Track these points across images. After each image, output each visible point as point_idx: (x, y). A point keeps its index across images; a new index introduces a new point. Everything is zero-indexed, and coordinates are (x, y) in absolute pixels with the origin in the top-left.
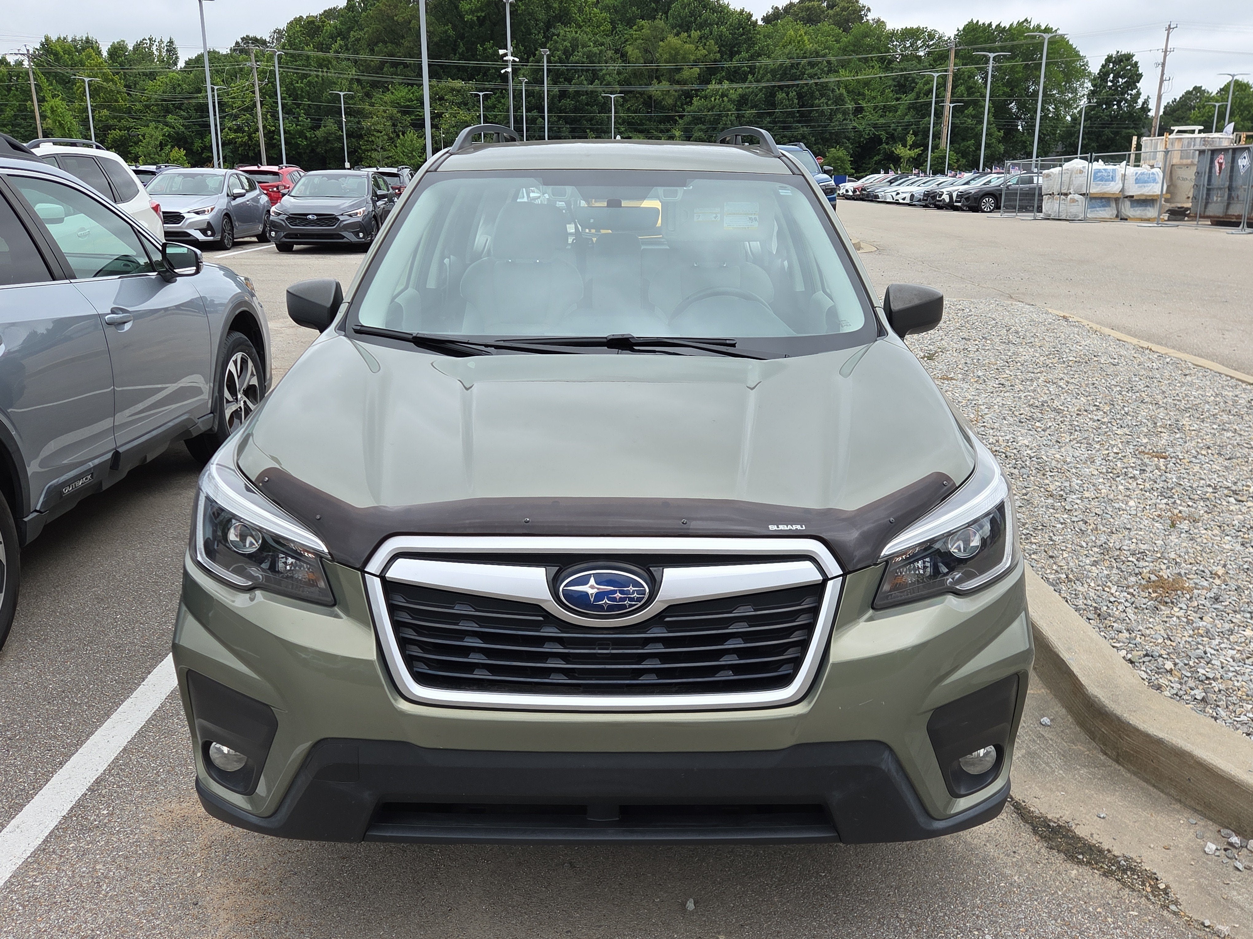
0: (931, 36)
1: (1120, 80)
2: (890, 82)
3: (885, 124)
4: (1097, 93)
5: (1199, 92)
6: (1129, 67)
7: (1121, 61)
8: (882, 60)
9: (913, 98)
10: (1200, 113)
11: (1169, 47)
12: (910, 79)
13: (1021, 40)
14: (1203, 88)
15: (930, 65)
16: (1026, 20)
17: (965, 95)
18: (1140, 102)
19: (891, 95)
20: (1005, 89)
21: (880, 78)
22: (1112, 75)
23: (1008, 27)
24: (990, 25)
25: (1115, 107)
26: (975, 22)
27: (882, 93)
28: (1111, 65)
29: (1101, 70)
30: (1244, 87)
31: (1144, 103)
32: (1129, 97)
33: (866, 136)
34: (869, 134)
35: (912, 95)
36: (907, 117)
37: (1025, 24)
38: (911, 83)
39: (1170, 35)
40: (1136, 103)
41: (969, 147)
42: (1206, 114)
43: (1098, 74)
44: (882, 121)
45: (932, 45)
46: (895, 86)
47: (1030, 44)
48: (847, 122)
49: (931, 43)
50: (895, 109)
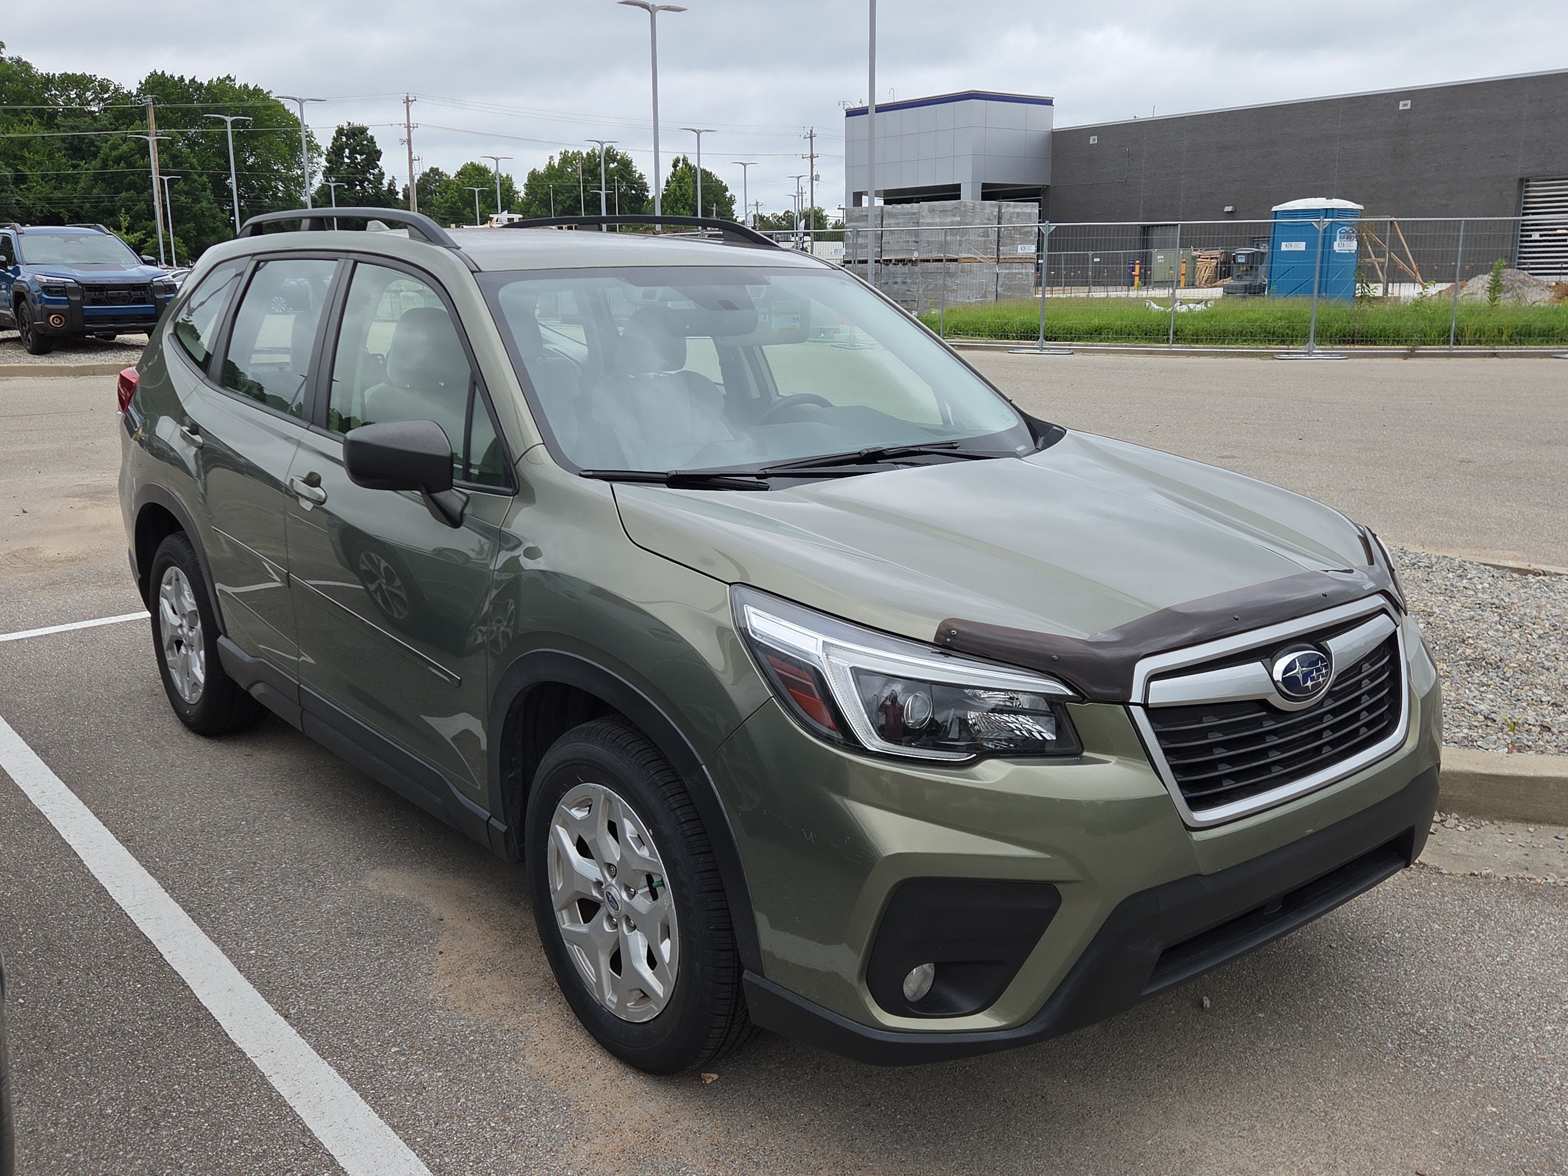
0: (104, 86)
1: (358, 156)
2: (59, 144)
3: (62, 199)
4: (334, 170)
5: (437, 174)
6: (365, 142)
7: (354, 134)
8: (39, 113)
9: (98, 166)
10: (442, 198)
11: (411, 122)
12: (87, 141)
13: (226, 102)
14: (440, 171)
15: (111, 124)
16: (228, 77)
17: (170, 166)
18: (386, 182)
19: (64, 160)
20: (218, 160)
21: (43, 137)
22: (347, 151)
23: (206, 83)
24: (182, 79)
25: (358, 188)
26: (159, 73)
27: (50, 156)
28: (344, 139)
29: (333, 143)
30: (482, 172)
31: (390, 185)
32: (371, 177)
33: (38, 214)
34: (42, 211)
35: (96, 163)
36: (95, 191)
37: (227, 82)
38: (90, 147)
39: (410, 108)
40: (382, 184)
41: (188, 231)
42: (450, 200)
43: (331, 148)
44: (58, 194)
45: (107, 99)
46: (66, 149)
47: (238, 107)
48: (8, 194)
49: (106, 96)
50: (75, 180)
